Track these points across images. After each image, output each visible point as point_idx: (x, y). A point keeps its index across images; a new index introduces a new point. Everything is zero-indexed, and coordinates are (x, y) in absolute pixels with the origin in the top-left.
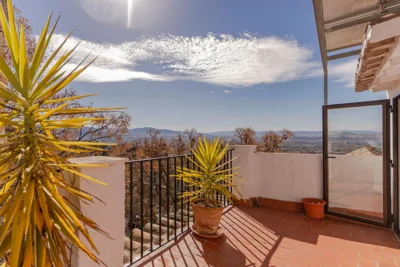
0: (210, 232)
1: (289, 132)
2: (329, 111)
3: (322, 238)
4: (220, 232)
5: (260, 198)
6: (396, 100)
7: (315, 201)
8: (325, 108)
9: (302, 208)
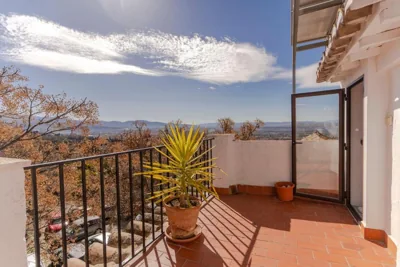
0: (186, 235)
1: (261, 122)
2: (297, 99)
3: (294, 222)
4: (198, 232)
5: (239, 185)
6: (349, 89)
7: (286, 184)
8: (294, 97)
9: (274, 192)
